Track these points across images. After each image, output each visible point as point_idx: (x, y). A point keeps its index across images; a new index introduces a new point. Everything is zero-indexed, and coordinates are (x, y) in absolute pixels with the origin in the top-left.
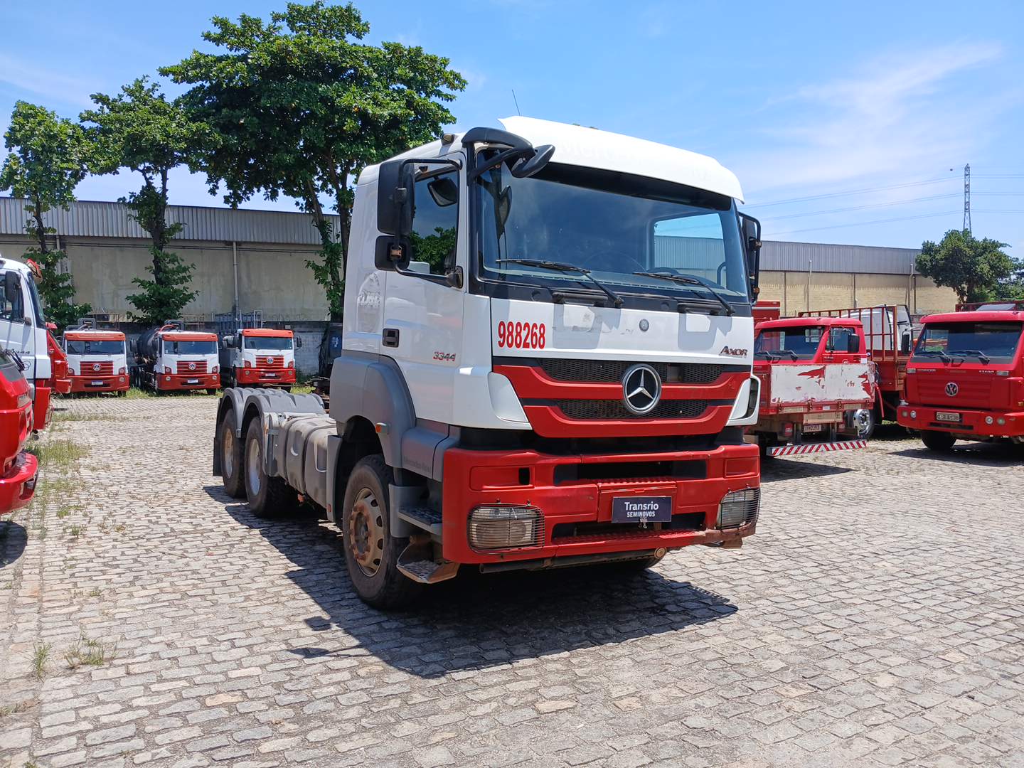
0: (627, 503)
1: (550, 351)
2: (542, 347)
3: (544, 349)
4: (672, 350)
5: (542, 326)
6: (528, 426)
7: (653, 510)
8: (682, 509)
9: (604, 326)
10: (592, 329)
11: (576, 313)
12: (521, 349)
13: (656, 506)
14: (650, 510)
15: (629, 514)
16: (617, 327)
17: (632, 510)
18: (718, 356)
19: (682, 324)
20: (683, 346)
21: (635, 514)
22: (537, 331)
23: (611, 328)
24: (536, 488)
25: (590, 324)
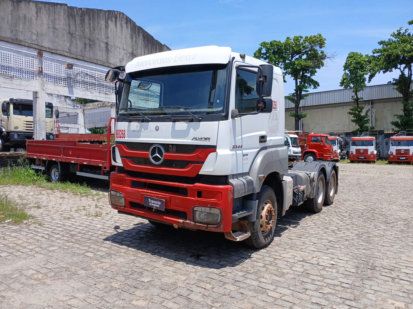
0: (149, 199)
1: (127, 139)
2: (124, 138)
3: (125, 139)
4: (168, 138)
5: (125, 130)
6: (122, 165)
7: (159, 205)
8: (173, 207)
9: (143, 130)
10: (139, 131)
11: (135, 125)
12: (120, 139)
13: (159, 203)
14: (157, 204)
15: (150, 204)
16: (147, 130)
17: (151, 203)
18: (191, 141)
19: (173, 127)
20: (173, 137)
21: (152, 205)
22: (123, 132)
23: (145, 130)
24: (125, 187)
25: (138, 129)
